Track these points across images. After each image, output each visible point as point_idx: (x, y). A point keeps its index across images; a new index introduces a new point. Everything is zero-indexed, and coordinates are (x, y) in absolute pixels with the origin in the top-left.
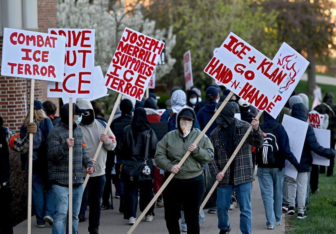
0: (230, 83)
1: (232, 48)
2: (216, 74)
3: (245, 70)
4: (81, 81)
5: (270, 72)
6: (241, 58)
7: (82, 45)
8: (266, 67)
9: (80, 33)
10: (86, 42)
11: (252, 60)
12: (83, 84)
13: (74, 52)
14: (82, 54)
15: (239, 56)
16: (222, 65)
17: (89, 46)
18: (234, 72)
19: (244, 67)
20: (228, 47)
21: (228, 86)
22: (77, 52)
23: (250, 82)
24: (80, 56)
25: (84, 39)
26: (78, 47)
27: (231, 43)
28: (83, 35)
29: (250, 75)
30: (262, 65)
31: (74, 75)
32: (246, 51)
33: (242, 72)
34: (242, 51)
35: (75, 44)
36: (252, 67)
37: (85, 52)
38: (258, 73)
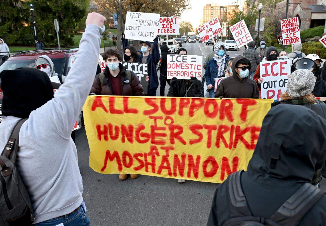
0: (210, 37)
1: (201, 31)
2: (205, 40)
3: (209, 30)
4: (247, 38)
5: (213, 23)
6: (205, 29)
7: (242, 27)
8: (211, 23)
9: (239, 24)
10: (242, 25)
11: (207, 26)
12: (248, 38)
13: (240, 30)
14: (243, 29)
15: (204, 30)
16: (204, 37)
17: (244, 25)
18: (207, 34)
19: (208, 30)
20: (200, 32)
21: (210, 38)
22: (241, 30)
23: (213, 30)
24: (243, 30)
25: (241, 24)
26: (241, 28)
27: (200, 30)
28: (241, 23)
29: (211, 30)
30: (210, 24)
31: (243, 37)
32: (204, 27)
33: (209, 32)
34: (204, 28)
35: (239, 27)
36: (209, 27)
37: (243, 28)
38: (212, 27)
